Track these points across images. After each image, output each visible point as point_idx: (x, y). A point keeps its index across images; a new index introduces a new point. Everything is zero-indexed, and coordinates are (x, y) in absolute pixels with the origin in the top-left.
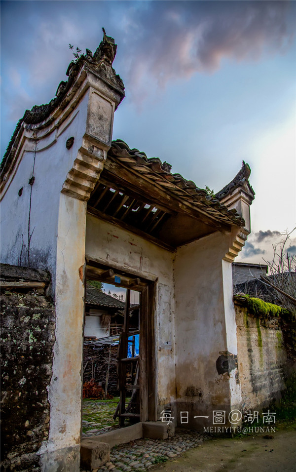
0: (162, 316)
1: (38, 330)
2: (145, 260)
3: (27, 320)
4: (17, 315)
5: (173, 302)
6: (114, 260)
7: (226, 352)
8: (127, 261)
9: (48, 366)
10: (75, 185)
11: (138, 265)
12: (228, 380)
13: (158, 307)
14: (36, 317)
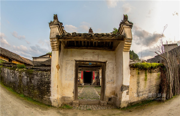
0: (109, 72)
1: (48, 78)
2: (100, 56)
3: (46, 76)
4: (44, 76)
5: (115, 67)
6: (86, 59)
7: (123, 85)
8: (92, 58)
9: (50, 85)
10: (54, 48)
11: (97, 58)
12: (122, 94)
13: (107, 70)
14: (47, 76)
